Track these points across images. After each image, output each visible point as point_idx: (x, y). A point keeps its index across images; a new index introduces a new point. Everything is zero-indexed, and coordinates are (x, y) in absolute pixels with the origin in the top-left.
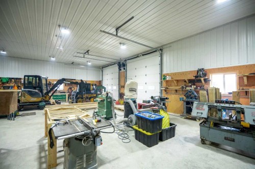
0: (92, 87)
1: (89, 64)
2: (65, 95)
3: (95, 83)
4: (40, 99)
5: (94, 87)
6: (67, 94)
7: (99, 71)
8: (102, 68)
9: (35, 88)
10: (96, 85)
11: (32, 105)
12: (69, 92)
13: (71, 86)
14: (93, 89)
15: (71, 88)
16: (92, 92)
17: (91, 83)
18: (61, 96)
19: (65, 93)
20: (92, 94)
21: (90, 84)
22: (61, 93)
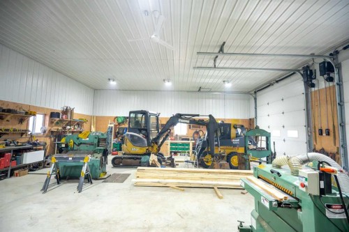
0: (233, 132)
1: (228, 86)
2: (188, 145)
3: (240, 123)
4: (143, 150)
5: (239, 130)
6: (191, 143)
7: (249, 100)
8: (254, 93)
9: (140, 131)
10: (242, 127)
11: (133, 158)
12: (194, 140)
13: (198, 130)
14: (237, 136)
15: (197, 133)
16: (236, 141)
17: (233, 123)
18: (183, 144)
19: (188, 140)
20: (235, 146)
21: (229, 125)
22: (183, 139)
